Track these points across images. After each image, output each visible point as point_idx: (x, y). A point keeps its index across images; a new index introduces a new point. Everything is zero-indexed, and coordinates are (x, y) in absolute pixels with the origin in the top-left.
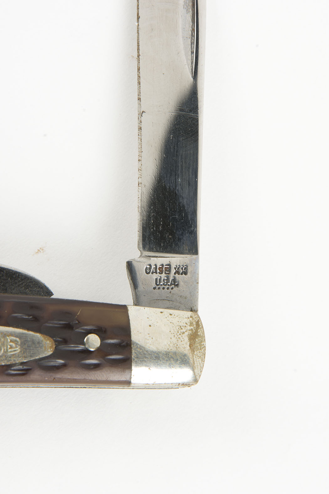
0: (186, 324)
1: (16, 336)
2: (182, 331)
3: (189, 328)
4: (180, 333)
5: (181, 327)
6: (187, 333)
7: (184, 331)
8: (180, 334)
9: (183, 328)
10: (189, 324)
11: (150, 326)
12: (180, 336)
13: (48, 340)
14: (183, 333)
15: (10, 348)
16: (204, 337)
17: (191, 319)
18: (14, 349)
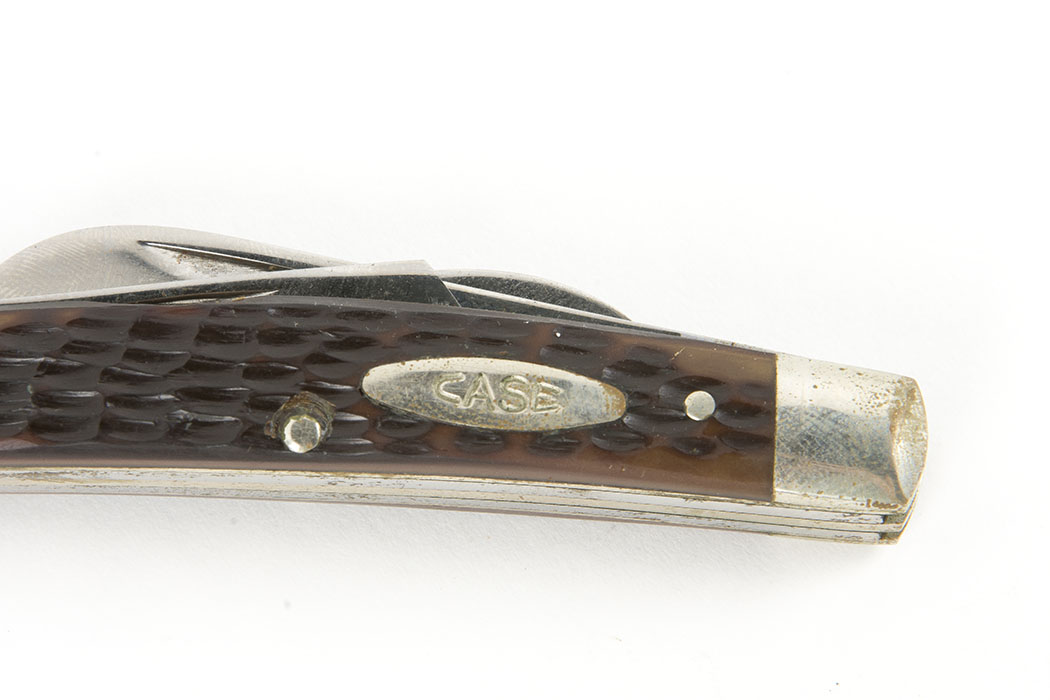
0: (888, 391)
1: (555, 383)
2: (877, 401)
3: (891, 397)
4: (872, 404)
5: (875, 394)
6: (886, 406)
7: (882, 402)
8: (873, 407)
9: (880, 397)
10: (893, 392)
11: (815, 387)
12: (872, 410)
13: (614, 392)
14: (880, 405)
15: (540, 403)
16: (925, 421)
17: (899, 385)
18: (549, 406)
